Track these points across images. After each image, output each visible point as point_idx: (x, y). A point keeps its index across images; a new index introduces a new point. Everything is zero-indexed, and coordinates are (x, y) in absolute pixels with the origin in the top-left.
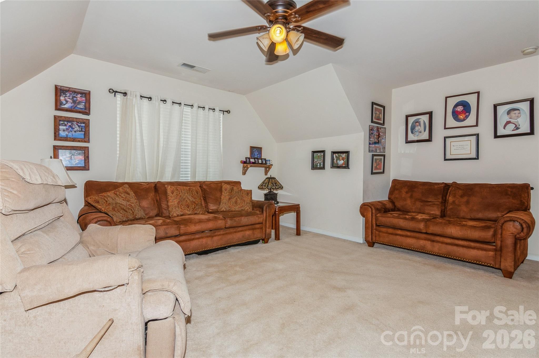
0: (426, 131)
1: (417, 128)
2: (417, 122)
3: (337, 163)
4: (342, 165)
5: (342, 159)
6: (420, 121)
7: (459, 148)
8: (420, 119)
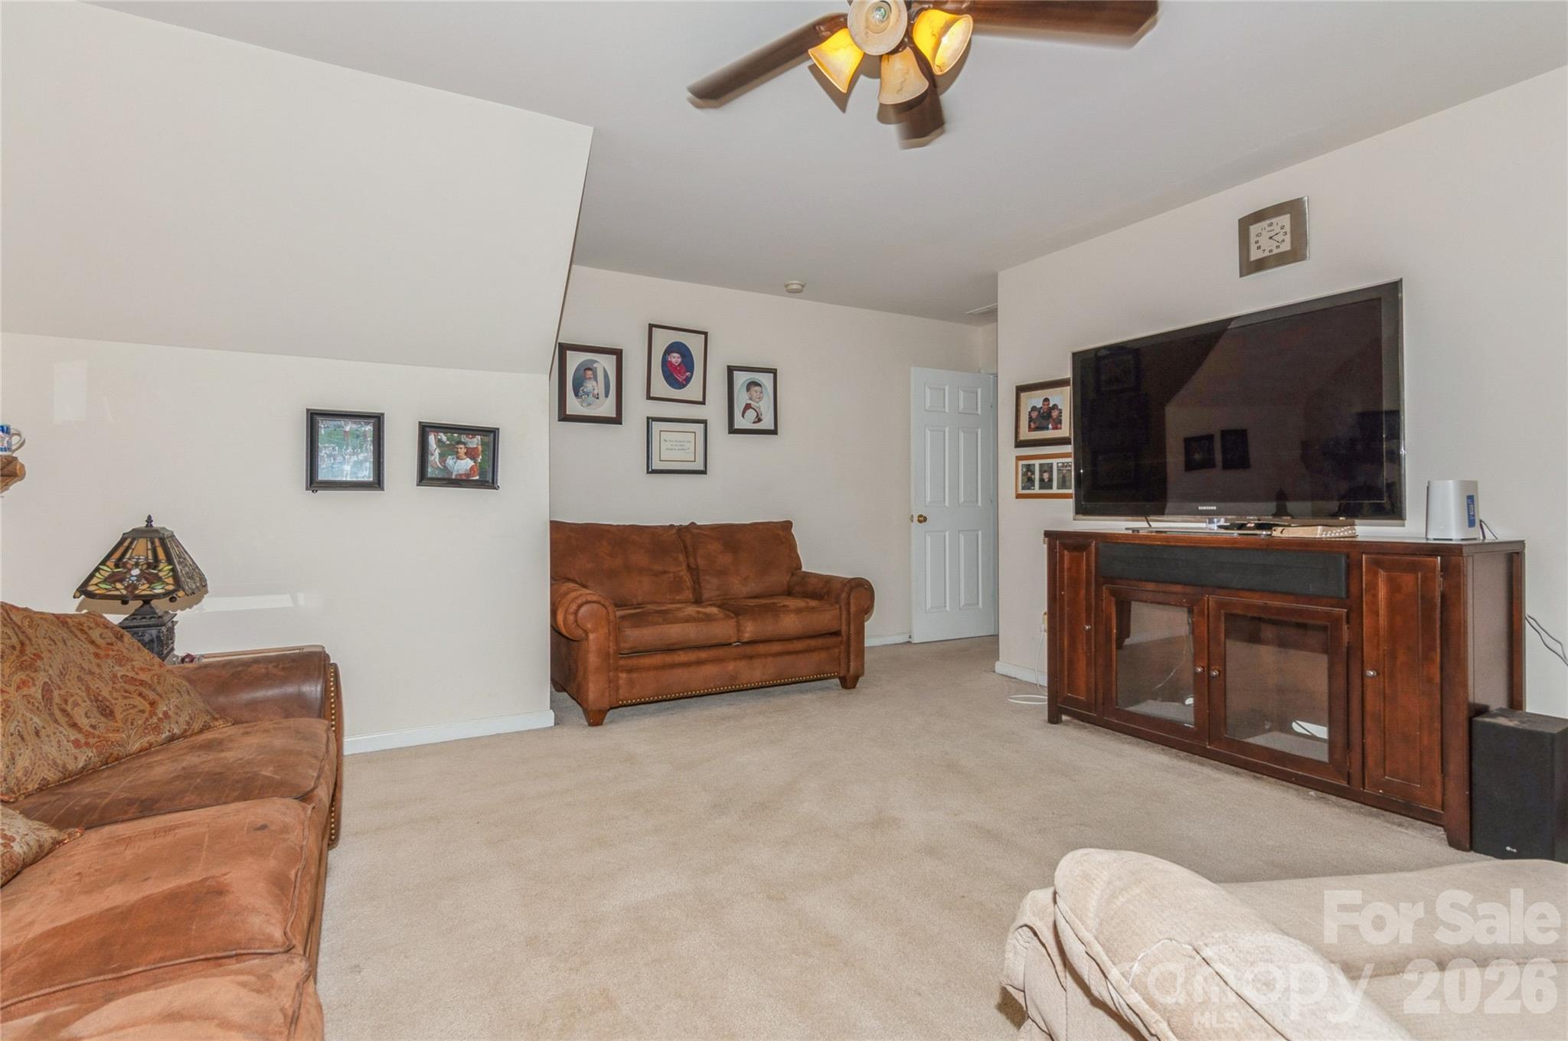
0: (610, 396)
1: (589, 385)
2: (590, 369)
3: (445, 466)
4: (465, 474)
5: (466, 454)
6: (596, 368)
7: (675, 447)
8: (596, 362)
